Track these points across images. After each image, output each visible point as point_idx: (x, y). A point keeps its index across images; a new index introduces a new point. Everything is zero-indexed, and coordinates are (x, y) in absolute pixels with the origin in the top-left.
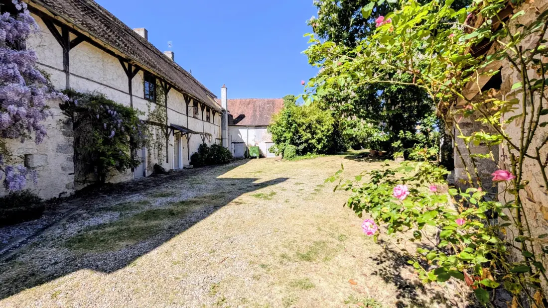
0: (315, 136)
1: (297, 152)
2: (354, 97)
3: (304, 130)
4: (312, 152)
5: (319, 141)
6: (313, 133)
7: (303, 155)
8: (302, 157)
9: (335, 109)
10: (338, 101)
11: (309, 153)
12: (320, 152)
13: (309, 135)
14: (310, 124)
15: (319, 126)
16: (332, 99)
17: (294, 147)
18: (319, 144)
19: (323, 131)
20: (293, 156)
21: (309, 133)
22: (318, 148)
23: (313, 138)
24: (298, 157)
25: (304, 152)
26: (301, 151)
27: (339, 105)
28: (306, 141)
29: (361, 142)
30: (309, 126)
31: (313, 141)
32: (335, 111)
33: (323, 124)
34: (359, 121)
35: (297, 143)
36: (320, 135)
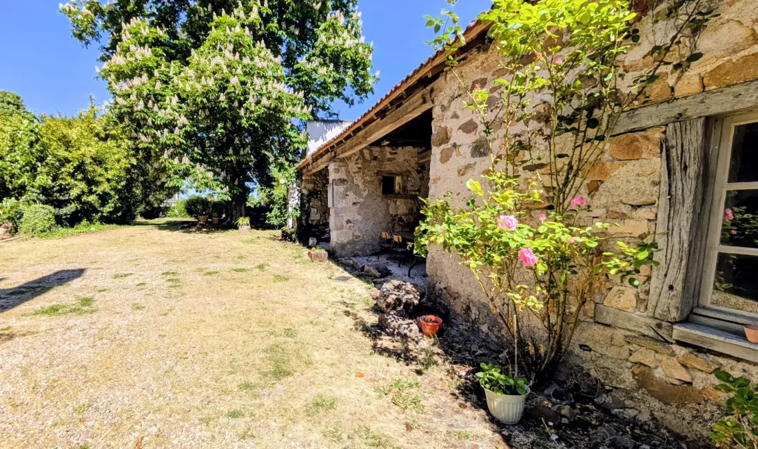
0: (94, 189)
1: (59, 220)
2: (184, 126)
3: (72, 175)
4: (90, 220)
5: (104, 198)
6: (91, 182)
7: (72, 226)
8: (70, 230)
9: (150, 140)
10: (158, 127)
11: (84, 222)
12: (108, 220)
13: (83, 186)
14: (82, 164)
15: (100, 170)
16: (145, 119)
17: (51, 208)
18: (103, 205)
19: (108, 180)
20: (50, 228)
21: (80, 180)
22: (102, 212)
23: (91, 192)
24: (62, 230)
25: (73, 220)
26: (66, 219)
27: (158, 133)
28: (78, 198)
29: (156, 205)
30: (80, 168)
31: (92, 199)
32: (150, 143)
33: (108, 167)
34: (193, 167)
35: (58, 200)
36: (105, 187)
